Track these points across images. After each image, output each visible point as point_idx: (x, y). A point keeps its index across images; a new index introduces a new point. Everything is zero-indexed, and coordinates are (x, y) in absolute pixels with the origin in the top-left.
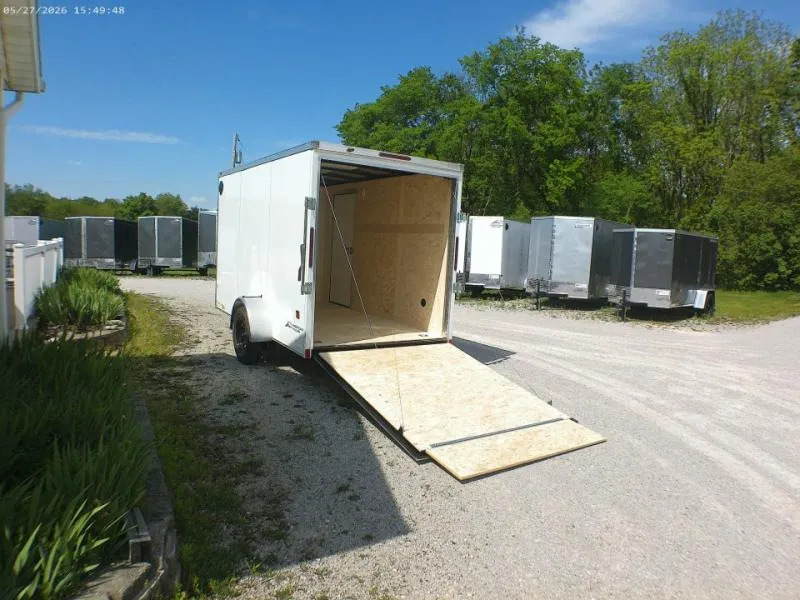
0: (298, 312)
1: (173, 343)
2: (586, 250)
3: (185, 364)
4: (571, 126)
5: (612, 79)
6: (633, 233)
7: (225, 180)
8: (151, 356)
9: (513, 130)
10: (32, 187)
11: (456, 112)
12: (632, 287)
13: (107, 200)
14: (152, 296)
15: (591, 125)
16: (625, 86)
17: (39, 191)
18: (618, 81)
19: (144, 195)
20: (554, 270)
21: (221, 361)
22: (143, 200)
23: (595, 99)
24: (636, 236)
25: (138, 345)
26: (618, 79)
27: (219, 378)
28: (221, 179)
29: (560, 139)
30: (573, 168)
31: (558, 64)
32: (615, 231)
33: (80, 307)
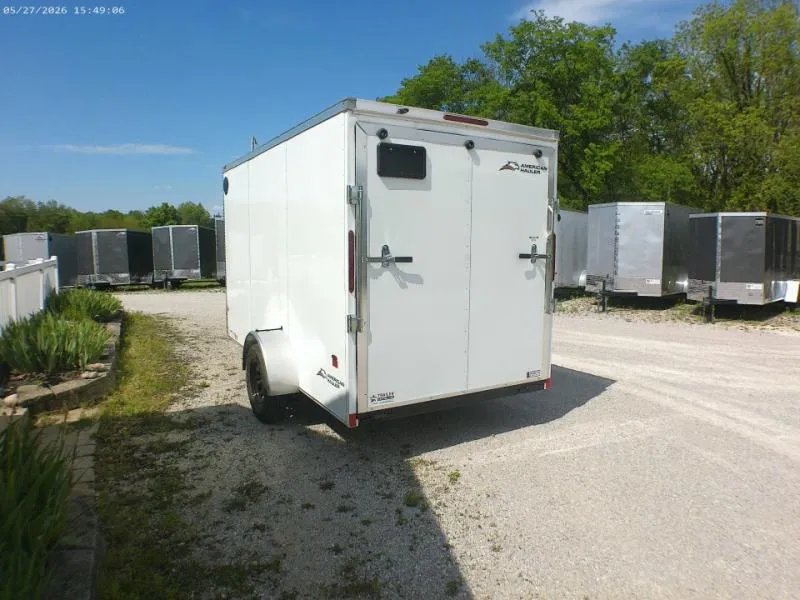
0: (335, 358)
1: (172, 391)
2: (658, 240)
3: (181, 427)
4: (606, 107)
5: (643, 57)
6: (716, 218)
7: (230, 175)
8: (140, 415)
9: (545, 114)
10: (55, 202)
11: (482, 98)
12: (718, 280)
13: (131, 212)
14: (161, 317)
15: (625, 106)
16: (658, 64)
17: (62, 207)
18: (649, 58)
19: (166, 205)
20: (620, 264)
21: (232, 418)
22: (165, 211)
23: (627, 79)
24: (720, 221)
25: (125, 396)
26: (651, 57)
27: (226, 451)
28: (225, 175)
29: (596, 120)
30: (611, 151)
31: (587, 42)
32: (691, 216)
33: (50, 348)
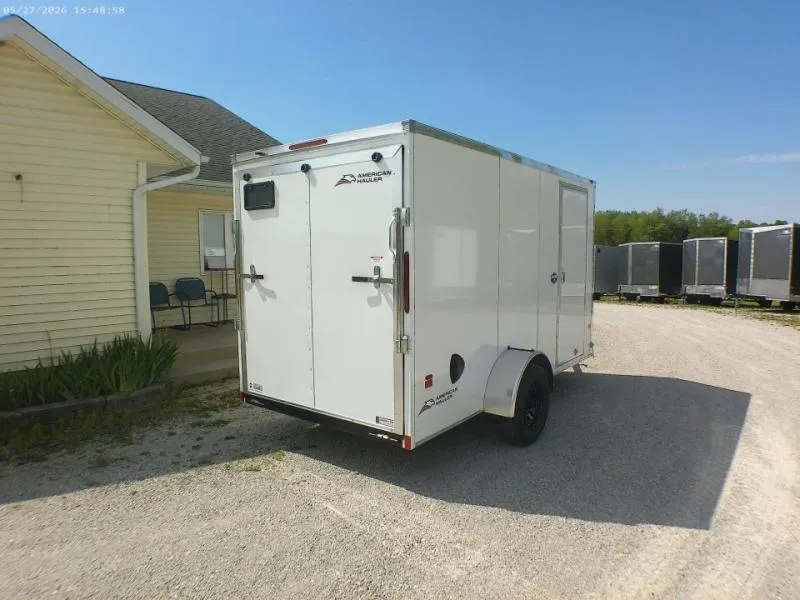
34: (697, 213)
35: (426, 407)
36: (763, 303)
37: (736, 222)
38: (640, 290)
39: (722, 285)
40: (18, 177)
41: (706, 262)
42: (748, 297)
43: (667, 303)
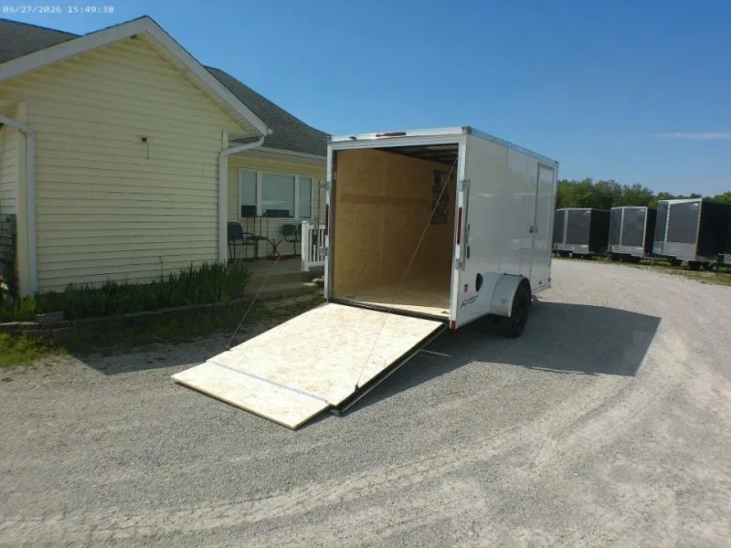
34: (622, 184)
35: (463, 305)
36: (674, 263)
37: (656, 194)
38: (573, 248)
39: (641, 246)
40: (144, 140)
41: (629, 227)
42: (662, 256)
43: (596, 260)
